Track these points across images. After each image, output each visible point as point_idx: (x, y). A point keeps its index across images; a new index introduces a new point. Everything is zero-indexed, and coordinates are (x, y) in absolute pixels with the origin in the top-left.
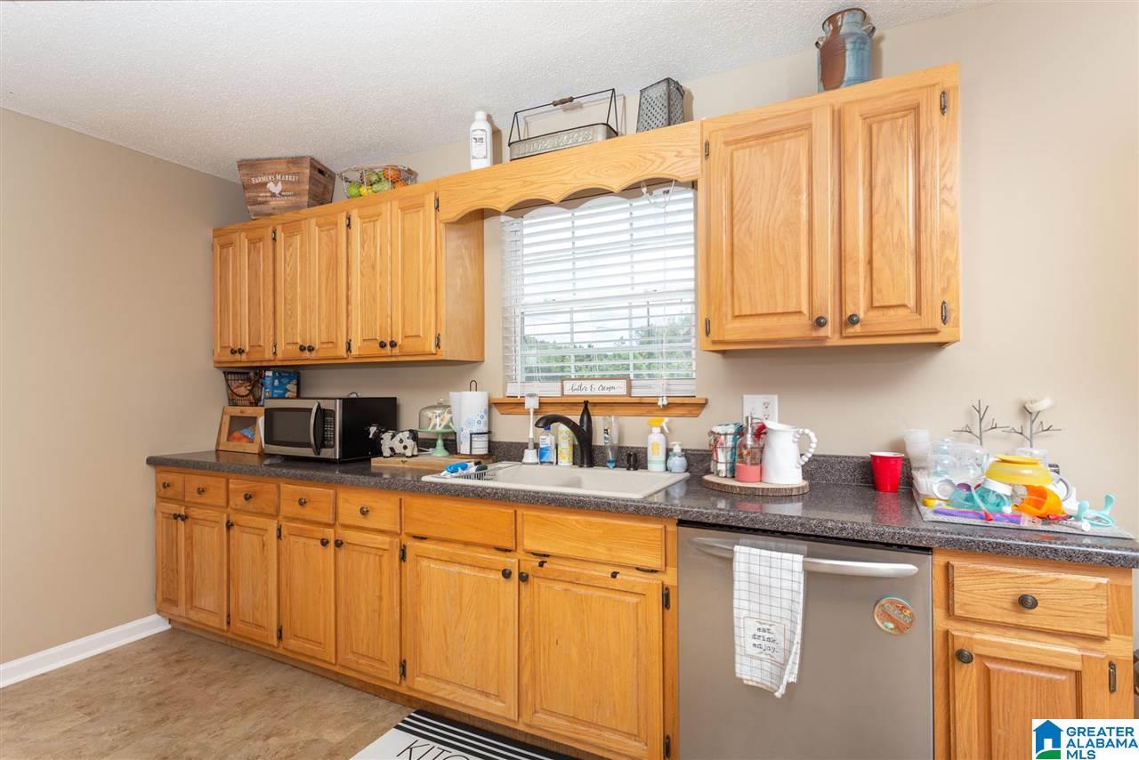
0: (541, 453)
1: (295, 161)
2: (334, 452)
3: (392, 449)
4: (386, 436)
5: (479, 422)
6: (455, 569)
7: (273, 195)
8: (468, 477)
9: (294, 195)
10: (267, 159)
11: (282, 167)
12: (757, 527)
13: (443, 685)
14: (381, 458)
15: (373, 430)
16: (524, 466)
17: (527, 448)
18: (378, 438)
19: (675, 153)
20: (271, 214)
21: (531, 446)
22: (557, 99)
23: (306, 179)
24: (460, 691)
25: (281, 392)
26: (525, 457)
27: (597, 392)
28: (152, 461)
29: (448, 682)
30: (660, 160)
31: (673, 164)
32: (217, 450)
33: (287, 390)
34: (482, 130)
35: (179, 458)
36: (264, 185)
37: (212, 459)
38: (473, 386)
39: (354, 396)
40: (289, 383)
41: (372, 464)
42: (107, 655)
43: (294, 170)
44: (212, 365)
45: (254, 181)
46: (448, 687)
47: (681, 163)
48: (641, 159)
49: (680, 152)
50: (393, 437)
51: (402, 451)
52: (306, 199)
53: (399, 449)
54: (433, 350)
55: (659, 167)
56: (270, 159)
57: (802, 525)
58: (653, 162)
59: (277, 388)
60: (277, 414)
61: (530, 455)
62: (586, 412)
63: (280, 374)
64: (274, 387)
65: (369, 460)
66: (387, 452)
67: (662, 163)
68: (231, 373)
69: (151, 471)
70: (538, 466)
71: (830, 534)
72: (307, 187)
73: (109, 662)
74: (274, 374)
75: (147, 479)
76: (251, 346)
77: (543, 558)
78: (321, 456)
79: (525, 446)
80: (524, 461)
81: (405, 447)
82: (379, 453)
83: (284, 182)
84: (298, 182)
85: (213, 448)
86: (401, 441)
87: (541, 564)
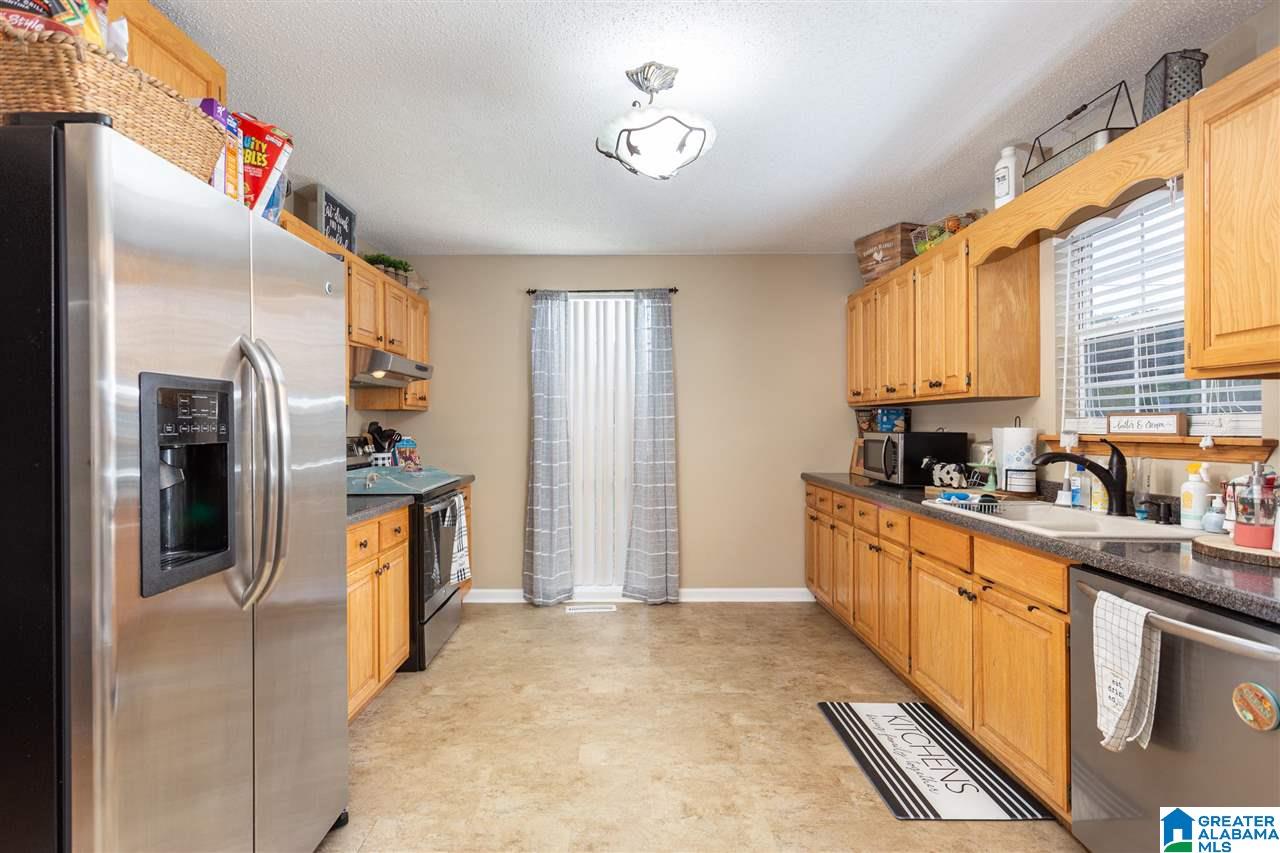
0: (1074, 494)
1: (890, 230)
2: (898, 478)
3: (941, 479)
4: (937, 467)
5: (1018, 459)
6: (936, 582)
7: (878, 262)
8: (968, 507)
9: (891, 259)
10: (872, 234)
11: (882, 238)
12: (1132, 577)
13: (930, 682)
14: (933, 487)
15: (926, 460)
16: (1056, 507)
17: (1061, 489)
18: (929, 469)
19: (1157, 149)
20: (876, 279)
21: (1065, 486)
22: (1070, 112)
23: (899, 243)
24: (939, 691)
25: (889, 426)
26: (1058, 498)
27: (1144, 430)
28: (804, 476)
29: (934, 682)
30: (1143, 160)
31: (1157, 161)
32: (851, 474)
33: (894, 425)
34: (1005, 168)
35: (821, 476)
36: (871, 255)
37: (846, 481)
38: (1017, 422)
39: (941, 431)
40: (896, 419)
41: (926, 492)
42: (774, 604)
43: (890, 237)
44: (847, 405)
45: (865, 254)
46: (933, 685)
47: (1165, 158)
48: (1125, 164)
49: (1162, 146)
50: (942, 468)
51: (949, 482)
52: (899, 260)
53: (947, 481)
54: (964, 388)
55: (1141, 170)
56: (876, 233)
57: (1172, 581)
58: (1137, 164)
59: (885, 423)
60: (870, 444)
61: (1063, 497)
62: (1117, 453)
63: (888, 411)
64: (883, 423)
65: (923, 489)
66: (937, 482)
67: (1145, 163)
68: (861, 411)
69: (802, 483)
70: (1069, 509)
71: (1196, 596)
72: (899, 250)
73: (773, 609)
74: (883, 411)
75: (800, 487)
76: (864, 390)
77: (989, 584)
78: (891, 481)
79: (1059, 486)
80: (1057, 502)
81: (952, 479)
82: (931, 483)
83: (883, 249)
84: (893, 247)
85: (848, 472)
86: (948, 473)
87: (985, 588)
